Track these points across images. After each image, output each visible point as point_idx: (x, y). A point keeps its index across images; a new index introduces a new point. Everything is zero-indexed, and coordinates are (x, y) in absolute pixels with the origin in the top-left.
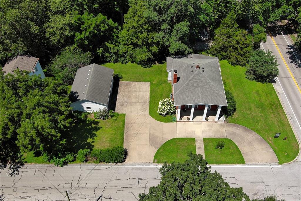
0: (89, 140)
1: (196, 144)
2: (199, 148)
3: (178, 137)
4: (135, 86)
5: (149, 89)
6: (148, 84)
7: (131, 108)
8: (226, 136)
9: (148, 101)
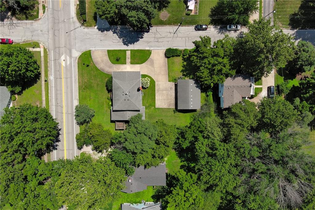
0: (185, 63)
1: (130, 61)
2: (129, 58)
3: (139, 65)
4: (165, 105)
5: (156, 102)
6: (157, 106)
7: (166, 86)
8: (114, 66)
9: (156, 92)
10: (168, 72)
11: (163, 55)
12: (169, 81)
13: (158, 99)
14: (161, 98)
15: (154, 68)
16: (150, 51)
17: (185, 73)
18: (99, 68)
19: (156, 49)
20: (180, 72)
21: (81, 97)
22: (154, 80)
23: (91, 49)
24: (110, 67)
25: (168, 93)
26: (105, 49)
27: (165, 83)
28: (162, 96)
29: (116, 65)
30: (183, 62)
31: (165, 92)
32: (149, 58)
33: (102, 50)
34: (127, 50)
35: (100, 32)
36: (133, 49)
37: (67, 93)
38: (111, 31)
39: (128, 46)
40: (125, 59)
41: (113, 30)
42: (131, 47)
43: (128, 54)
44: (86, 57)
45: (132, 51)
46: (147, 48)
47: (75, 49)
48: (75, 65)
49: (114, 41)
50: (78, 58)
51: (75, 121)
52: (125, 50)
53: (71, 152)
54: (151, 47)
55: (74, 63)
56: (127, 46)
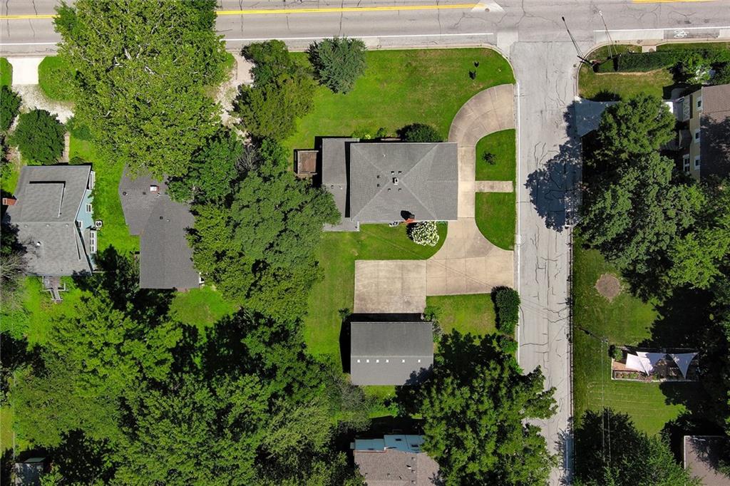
0: (477, 343)
1: (485, 191)
2: (492, 187)
3: (474, 216)
4: (364, 286)
5: (372, 263)
6: (360, 264)
7: (414, 289)
8: (472, 147)
9: (400, 262)
10: (453, 296)
11: (499, 283)
12: (428, 297)
13: (380, 268)
14: (381, 274)
15: (465, 257)
16: (511, 247)
17: (450, 341)
18: (465, 106)
19: (516, 262)
20: (453, 329)
21: (387, 56)
22: (432, 258)
23: (518, 83)
24: (468, 136)
25: (395, 295)
26: (517, 122)
27: (422, 287)
28: (388, 278)
29: (472, 153)
30: (480, 337)
31: (398, 285)
32: (493, 242)
33: (516, 115)
34: (514, 184)
35: (566, 110)
36: (519, 199)
37: (398, 17)
38: (568, 139)
39: (527, 186)
40: (489, 178)
41: (569, 145)
42: (523, 196)
43: (506, 187)
44: (497, 70)
45: (511, 197)
46: (519, 239)
47: (519, 42)
48: (474, 40)
49: (540, 148)
50: (494, 48)
51: (319, 39)
52: (515, 177)
53: (236, 28)
54: (523, 251)
55: (480, 37)
56: (526, 182)
